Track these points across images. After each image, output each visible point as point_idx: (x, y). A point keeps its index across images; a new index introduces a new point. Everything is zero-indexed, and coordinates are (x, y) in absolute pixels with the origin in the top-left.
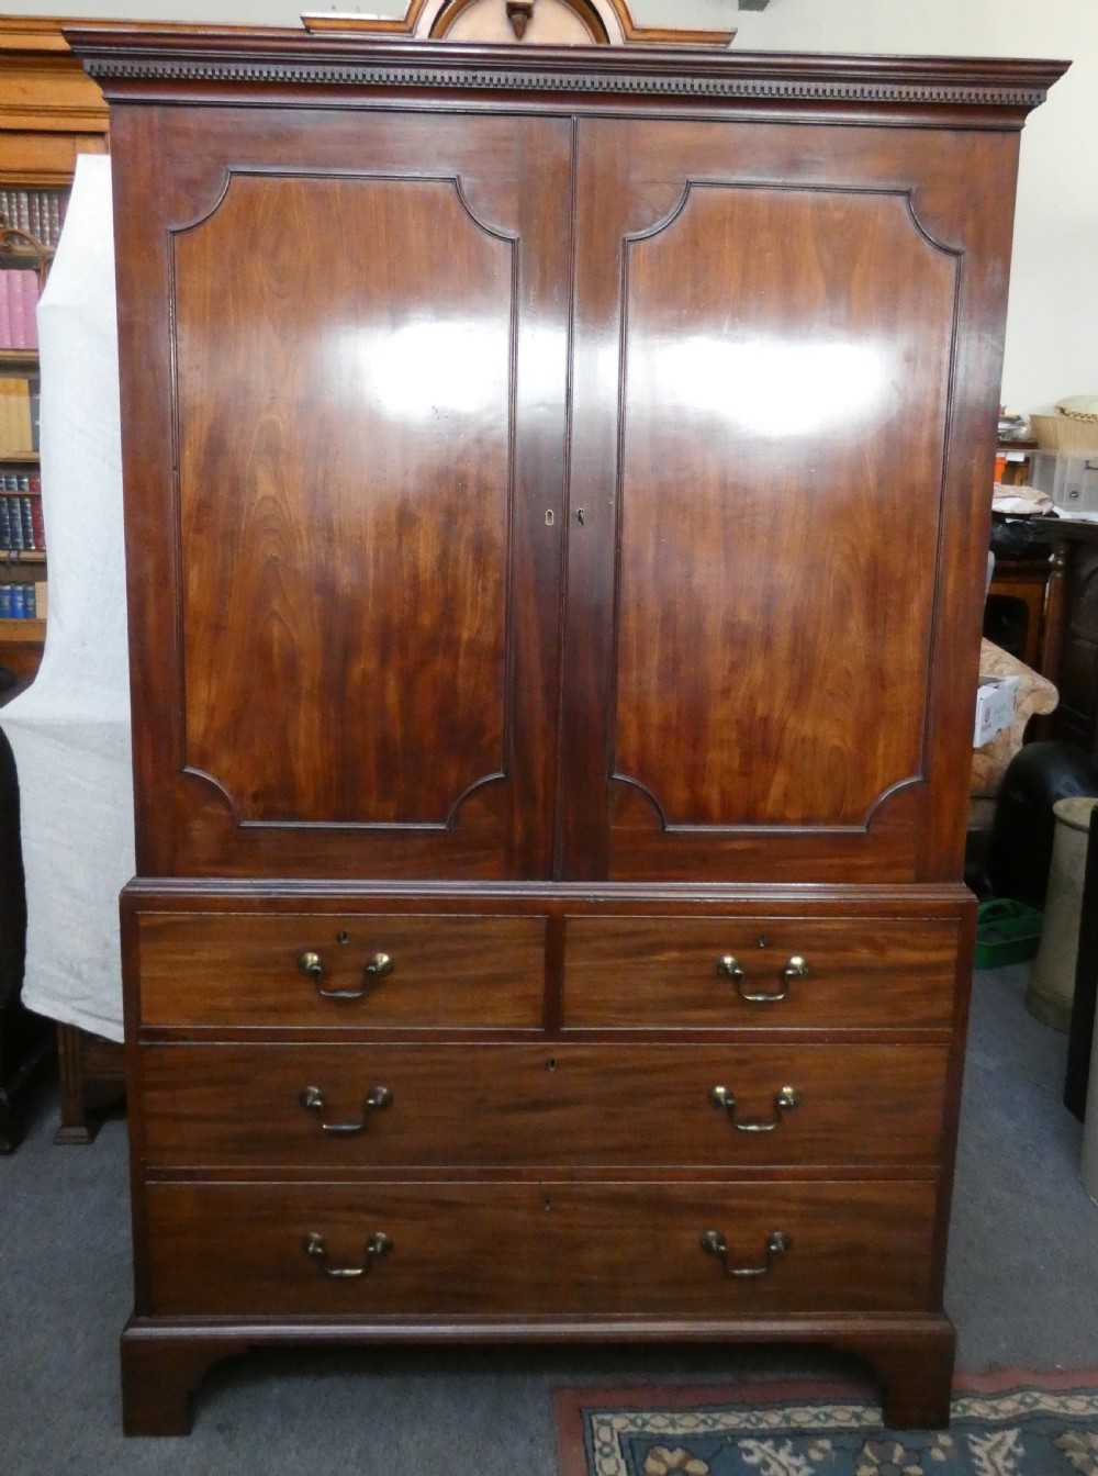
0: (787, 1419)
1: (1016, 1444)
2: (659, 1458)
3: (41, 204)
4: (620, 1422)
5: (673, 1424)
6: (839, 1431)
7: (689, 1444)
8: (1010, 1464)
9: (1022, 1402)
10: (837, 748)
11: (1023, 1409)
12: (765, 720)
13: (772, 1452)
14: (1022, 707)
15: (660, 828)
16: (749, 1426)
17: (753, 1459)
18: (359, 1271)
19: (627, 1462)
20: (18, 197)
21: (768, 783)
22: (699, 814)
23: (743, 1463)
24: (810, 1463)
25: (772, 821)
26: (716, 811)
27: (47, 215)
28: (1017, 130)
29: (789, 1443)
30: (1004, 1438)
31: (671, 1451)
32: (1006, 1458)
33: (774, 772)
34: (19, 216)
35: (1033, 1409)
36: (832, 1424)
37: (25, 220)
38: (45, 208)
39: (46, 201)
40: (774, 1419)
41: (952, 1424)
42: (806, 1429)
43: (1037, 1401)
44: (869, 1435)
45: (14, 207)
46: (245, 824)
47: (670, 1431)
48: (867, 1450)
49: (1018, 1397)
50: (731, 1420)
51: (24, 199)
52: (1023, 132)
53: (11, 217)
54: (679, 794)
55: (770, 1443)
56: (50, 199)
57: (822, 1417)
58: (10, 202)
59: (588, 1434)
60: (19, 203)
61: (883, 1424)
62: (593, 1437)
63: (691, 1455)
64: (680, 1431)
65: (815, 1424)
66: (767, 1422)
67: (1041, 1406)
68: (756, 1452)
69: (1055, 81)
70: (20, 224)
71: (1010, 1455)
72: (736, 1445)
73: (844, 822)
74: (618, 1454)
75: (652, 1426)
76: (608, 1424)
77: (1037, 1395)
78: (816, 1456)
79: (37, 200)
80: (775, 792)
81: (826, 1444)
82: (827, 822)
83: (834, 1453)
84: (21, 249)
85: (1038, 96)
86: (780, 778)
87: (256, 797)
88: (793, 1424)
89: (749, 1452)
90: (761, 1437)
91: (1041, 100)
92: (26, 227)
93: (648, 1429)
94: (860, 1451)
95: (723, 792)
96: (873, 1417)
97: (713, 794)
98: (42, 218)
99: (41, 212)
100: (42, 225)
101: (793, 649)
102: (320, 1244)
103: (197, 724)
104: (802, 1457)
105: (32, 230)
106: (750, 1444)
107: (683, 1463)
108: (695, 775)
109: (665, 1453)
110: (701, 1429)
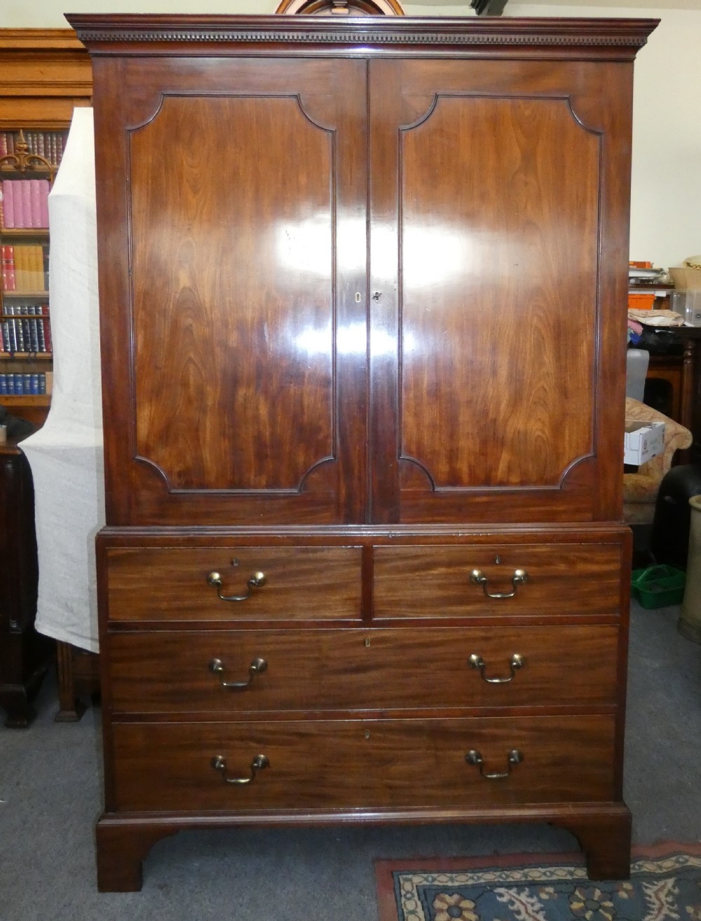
0: (526, 875)
1: (674, 887)
2: (443, 900)
3: (52, 140)
4: (417, 879)
5: (452, 880)
6: (559, 882)
7: (463, 892)
8: (670, 899)
9: (677, 861)
10: (539, 436)
11: (678, 866)
12: (495, 421)
13: (515, 895)
14: (669, 445)
15: (431, 490)
16: (501, 880)
17: (504, 899)
18: (248, 780)
19: (422, 903)
20: (38, 136)
21: (498, 459)
22: (454, 480)
23: (498, 901)
24: (540, 900)
25: (501, 484)
26: (465, 477)
27: (55, 147)
28: (631, 61)
29: (527, 889)
30: (666, 884)
31: (450, 896)
32: (666, 896)
33: (501, 452)
34: (38, 148)
35: (685, 865)
36: (554, 878)
37: (42, 150)
38: (54, 143)
39: (55, 139)
40: (517, 876)
41: (631, 876)
42: (537, 881)
43: (687, 861)
44: (578, 884)
45: (35, 143)
46: (173, 491)
47: (450, 884)
48: (577, 893)
49: (674, 858)
50: (489, 877)
51: (42, 138)
52: (635, 61)
53: (33, 148)
54: (443, 467)
55: (515, 889)
56: (57, 137)
57: (548, 873)
58: (33, 140)
59: (397, 886)
60: (38, 140)
61: (587, 877)
62: (400, 889)
63: (463, 897)
64: (456, 884)
65: (544, 878)
66: (512, 878)
67: (689, 864)
68: (505, 895)
69: (653, 31)
70: (39, 152)
71: (669, 893)
72: (492, 891)
73: (546, 483)
74: (416, 898)
75: (439, 881)
76: (410, 880)
77: (686, 857)
78: (544, 896)
79: (49, 138)
80: (502, 466)
81: (551, 890)
82: (535, 483)
83: (556, 895)
84: (38, 167)
85: (643, 40)
86: (505, 457)
87: (180, 474)
88: (530, 879)
89: (501, 895)
90: (509, 886)
91: (645, 43)
92: (43, 154)
93: (436, 883)
94: (573, 893)
95: (470, 467)
96: (581, 873)
97: (463, 467)
98: (52, 148)
99: (52, 145)
100: (52, 153)
101: (510, 376)
102: (222, 762)
103: (143, 428)
104: (535, 898)
105: (46, 156)
106: (501, 890)
107: (459, 901)
108: (453, 455)
109: (447, 897)
110: (470, 882)
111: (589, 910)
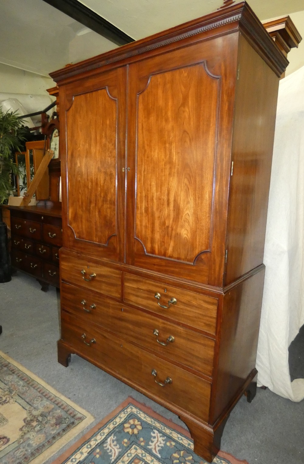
0: (171, 433)
2: (134, 421)
4: (135, 410)
5: (145, 417)
6: (180, 444)
7: (143, 423)
10: (186, 237)
12: (168, 227)
13: (159, 437)
16: (160, 429)
17: (153, 435)
18: (89, 344)
19: (127, 417)
21: (169, 245)
22: (153, 252)
23: (151, 434)
24: (165, 444)
25: (170, 257)
26: (157, 251)
29: (165, 438)
31: (138, 421)
33: (170, 242)
36: (181, 441)
40: (168, 431)
41: (212, 463)
42: (173, 438)
44: (187, 450)
47: (142, 418)
48: (182, 452)
50: (158, 425)
54: (149, 245)
55: (161, 435)
57: (180, 439)
59: (126, 408)
61: (193, 450)
62: (126, 409)
63: (141, 425)
64: (145, 420)
65: (177, 439)
66: (165, 431)
68: (156, 433)
72: (152, 429)
74: (127, 415)
75: (140, 415)
76: (132, 408)
78: (168, 444)
80: (171, 248)
81: (173, 444)
82: (184, 260)
83: (173, 447)
86: (172, 244)
88: (171, 435)
89: (154, 433)
90: (160, 432)
93: (139, 415)
94: (180, 451)
95: (159, 247)
96: (192, 447)
97: (156, 247)
102: (85, 337)
104: (165, 442)
106: (156, 431)
107: (138, 425)
108: (153, 240)
109: (137, 421)
110: (150, 422)
111: (178, 460)
